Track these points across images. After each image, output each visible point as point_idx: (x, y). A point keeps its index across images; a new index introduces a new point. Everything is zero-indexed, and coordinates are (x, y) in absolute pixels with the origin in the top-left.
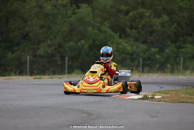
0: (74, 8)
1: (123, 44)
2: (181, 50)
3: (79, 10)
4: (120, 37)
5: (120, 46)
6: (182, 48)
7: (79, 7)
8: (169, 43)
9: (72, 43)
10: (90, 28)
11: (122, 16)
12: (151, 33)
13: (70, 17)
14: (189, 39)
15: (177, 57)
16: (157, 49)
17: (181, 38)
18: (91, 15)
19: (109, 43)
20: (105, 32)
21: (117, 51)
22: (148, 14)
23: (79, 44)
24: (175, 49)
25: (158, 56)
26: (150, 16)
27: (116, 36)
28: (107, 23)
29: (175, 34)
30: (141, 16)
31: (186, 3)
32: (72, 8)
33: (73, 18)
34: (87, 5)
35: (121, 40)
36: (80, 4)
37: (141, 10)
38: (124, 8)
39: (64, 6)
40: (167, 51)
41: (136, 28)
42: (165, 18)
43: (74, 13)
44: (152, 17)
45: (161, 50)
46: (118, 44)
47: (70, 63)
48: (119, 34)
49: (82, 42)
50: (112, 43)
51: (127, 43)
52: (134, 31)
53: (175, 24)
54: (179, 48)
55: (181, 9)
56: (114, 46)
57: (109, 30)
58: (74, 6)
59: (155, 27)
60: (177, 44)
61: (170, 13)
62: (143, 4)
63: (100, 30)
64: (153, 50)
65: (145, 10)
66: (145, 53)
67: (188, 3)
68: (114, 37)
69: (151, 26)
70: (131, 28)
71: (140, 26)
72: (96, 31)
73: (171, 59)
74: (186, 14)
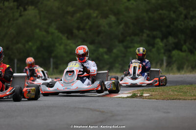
0: (21, 11)
1: (71, 45)
2: (129, 50)
3: (26, 13)
4: (68, 38)
5: (68, 47)
6: (130, 47)
7: (25, 10)
8: (117, 43)
9: (20, 45)
10: (37, 30)
11: (69, 18)
12: (99, 33)
13: (17, 19)
14: (137, 38)
15: (125, 57)
16: (105, 50)
17: (128, 38)
18: (38, 17)
19: (57, 44)
20: (52, 34)
21: (66, 52)
22: (95, 15)
23: (27, 46)
24: (123, 49)
25: (106, 57)
26: (97, 17)
27: (64, 38)
28: (54, 25)
29: (122, 34)
30: (88, 17)
31: (133, 4)
32: (19, 11)
33: (20, 20)
34: (33, 7)
35: (69, 42)
36: (26, 7)
37: (88, 11)
38: (70, 9)
39: (11, 9)
40: (115, 51)
41: (83, 29)
42: (113, 18)
43: (21, 16)
44: (99, 17)
45: (109, 51)
46: (66, 45)
47: (18, 66)
48: (66, 35)
49: (30, 44)
50: (60, 44)
51: (75, 44)
52: (81, 32)
53: (123, 25)
54: (126, 47)
55: (127, 9)
56: (62, 47)
57: (56, 31)
58: (21, 8)
59: (102, 28)
60: (125, 44)
61: (117, 14)
62: (90, 5)
63: (47, 32)
64: (101, 50)
65: (91, 11)
66: (93, 54)
67: (135, 3)
68: (61, 39)
69: (98, 27)
70: (79, 29)
71: (87, 27)
72: (44, 33)
73: (120, 59)
74: (132, 14)
